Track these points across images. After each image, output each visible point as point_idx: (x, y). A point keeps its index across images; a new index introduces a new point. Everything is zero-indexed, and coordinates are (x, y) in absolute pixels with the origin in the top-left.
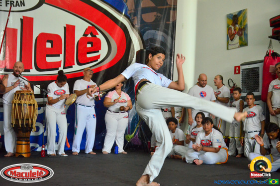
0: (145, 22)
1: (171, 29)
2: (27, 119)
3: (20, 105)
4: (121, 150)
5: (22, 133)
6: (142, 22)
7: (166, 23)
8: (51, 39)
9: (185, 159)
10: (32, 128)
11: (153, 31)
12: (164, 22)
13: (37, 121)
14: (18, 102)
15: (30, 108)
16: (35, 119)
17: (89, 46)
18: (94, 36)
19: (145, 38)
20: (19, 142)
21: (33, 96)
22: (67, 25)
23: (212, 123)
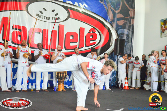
0: (118, 25)
1: (132, 28)
4: (108, 88)
7: (129, 25)
8: (72, 35)
11: (123, 29)
13: (67, 74)
17: (91, 37)
18: (94, 32)
19: (119, 33)
20: (59, 84)
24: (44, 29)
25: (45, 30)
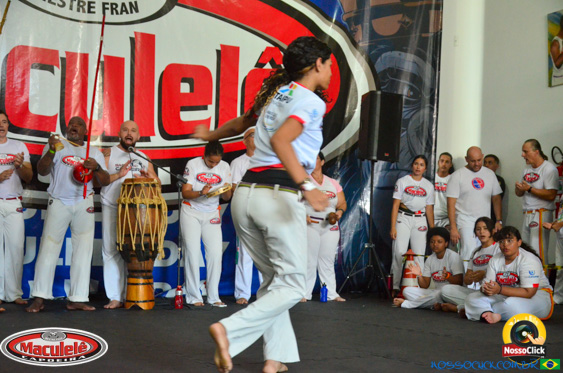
0: (379, 36)
1: (431, 49)
2: (148, 235)
3: (132, 206)
4: (333, 294)
5: (137, 261)
6: (373, 35)
7: (420, 36)
8: (188, 76)
9: (463, 311)
10: (156, 252)
11: (396, 54)
12: (418, 34)
13: (166, 238)
14: (128, 200)
15: (153, 213)
16: (162, 234)
18: (276, 65)
19: (379, 67)
20: (132, 280)
21: (159, 189)
22: (222, 46)
23: (519, 238)
24: (67, 53)
25: (71, 56)
